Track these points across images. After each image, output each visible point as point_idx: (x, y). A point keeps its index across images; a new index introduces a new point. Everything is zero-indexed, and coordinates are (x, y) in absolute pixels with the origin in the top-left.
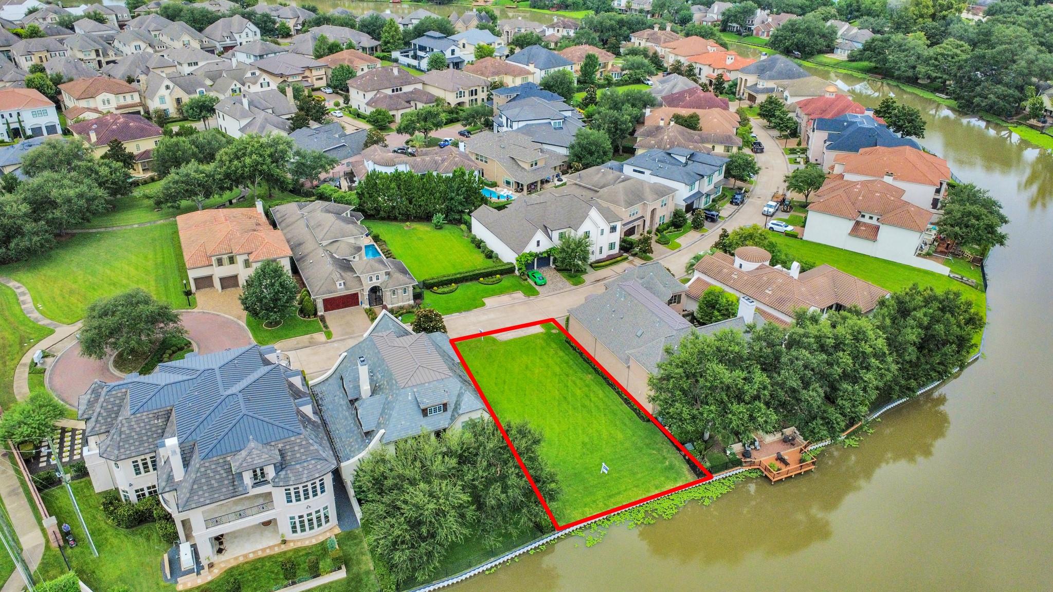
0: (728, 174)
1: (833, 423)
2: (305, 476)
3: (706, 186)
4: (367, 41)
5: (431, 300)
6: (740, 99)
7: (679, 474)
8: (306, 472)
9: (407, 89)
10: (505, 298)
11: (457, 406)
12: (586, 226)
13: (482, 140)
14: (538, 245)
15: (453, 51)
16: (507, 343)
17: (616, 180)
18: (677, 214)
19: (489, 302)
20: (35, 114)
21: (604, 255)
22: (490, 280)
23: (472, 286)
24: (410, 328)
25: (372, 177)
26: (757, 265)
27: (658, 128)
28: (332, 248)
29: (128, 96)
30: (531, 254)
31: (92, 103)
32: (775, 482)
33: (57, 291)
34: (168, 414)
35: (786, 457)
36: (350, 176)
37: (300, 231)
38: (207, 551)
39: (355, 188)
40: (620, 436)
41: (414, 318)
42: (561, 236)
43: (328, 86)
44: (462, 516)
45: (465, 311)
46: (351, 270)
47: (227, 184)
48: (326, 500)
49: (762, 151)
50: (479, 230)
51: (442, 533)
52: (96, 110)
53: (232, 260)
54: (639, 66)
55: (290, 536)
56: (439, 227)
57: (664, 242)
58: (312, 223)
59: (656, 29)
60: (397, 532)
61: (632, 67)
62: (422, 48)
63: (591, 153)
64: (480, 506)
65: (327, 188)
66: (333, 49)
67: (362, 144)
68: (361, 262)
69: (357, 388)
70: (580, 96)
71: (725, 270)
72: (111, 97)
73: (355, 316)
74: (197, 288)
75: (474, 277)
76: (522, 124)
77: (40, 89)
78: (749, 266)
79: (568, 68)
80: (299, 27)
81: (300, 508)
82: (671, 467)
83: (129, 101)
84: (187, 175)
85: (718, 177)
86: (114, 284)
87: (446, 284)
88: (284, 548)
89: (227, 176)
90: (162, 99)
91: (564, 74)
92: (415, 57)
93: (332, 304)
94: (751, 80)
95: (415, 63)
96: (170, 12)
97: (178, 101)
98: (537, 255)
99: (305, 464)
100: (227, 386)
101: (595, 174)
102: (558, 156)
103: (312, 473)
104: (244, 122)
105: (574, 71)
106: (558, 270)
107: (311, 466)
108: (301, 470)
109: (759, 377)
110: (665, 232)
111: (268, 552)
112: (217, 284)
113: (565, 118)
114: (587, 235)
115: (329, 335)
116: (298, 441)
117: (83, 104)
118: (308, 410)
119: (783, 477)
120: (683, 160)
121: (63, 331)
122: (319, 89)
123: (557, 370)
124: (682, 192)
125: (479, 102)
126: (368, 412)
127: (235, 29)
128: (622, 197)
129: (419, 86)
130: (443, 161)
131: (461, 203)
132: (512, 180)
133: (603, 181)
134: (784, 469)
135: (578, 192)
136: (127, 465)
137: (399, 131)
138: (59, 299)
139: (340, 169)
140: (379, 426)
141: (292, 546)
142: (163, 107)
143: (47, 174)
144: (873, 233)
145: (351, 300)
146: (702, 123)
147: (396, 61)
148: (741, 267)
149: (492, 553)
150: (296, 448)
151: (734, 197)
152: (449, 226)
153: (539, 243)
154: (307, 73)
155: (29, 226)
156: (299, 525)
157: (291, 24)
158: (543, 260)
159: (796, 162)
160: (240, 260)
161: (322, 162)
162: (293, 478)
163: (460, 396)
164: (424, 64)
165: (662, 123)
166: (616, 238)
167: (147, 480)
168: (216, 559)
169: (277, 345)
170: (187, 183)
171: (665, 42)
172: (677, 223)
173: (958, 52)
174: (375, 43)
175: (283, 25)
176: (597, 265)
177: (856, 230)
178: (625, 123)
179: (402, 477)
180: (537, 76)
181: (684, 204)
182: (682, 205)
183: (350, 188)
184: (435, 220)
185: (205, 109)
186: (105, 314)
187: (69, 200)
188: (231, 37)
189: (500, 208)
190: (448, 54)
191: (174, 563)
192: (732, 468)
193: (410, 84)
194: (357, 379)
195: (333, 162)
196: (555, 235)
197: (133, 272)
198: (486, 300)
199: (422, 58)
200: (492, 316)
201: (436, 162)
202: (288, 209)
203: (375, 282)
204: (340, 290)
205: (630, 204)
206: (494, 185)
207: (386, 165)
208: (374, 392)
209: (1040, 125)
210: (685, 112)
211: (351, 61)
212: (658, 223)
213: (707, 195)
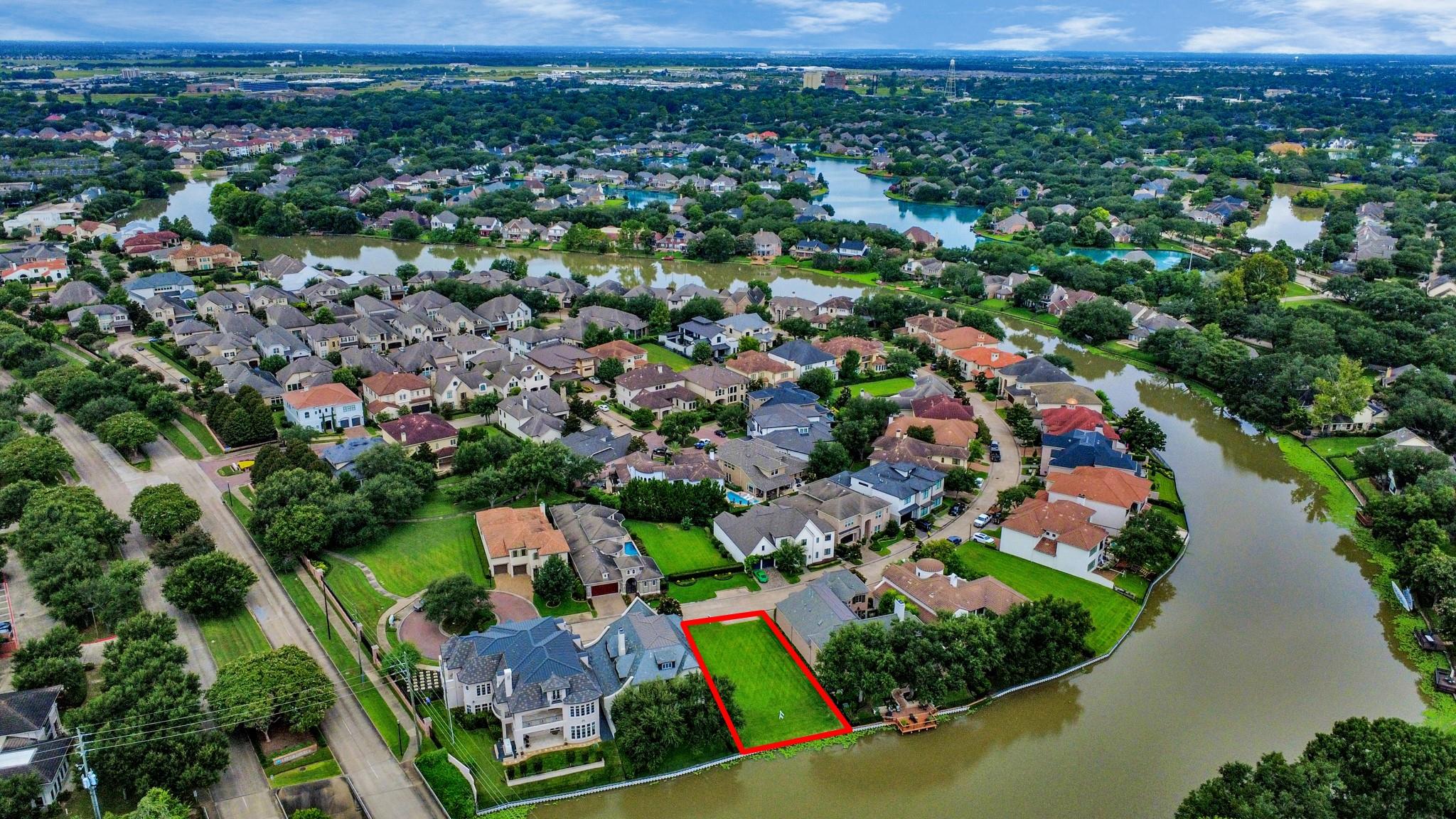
0: (948, 486)
2: (583, 699)
3: (922, 499)
4: (635, 323)
5: (673, 589)
6: (1001, 399)
7: (836, 724)
8: (584, 696)
9: (669, 386)
10: (733, 592)
11: (682, 664)
12: (803, 535)
13: (730, 446)
15: (719, 339)
16: (728, 627)
17: (839, 494)
18: (892, 523)
19: (720, 594)
20: (345, 410)
21: (820, 559)
22: (723, 576)
23: (708, 581)
24: (655, 612)
25: (634, 484)
26: (931, 574)
27: (894, 439)
28: (600, 546)
29: (421, 392)
30: (756, 557)
31: (390, 399)
32: (903, 733)
33: (391, 571)
34: (501, 657)
35: (916, 717)
36: (614, 477)
37: (575, 529)
38: (520, 743)
39: (620, 489)
40: (798, 696)
41: (658, 605)
42: (784, 542)
43: (596, 376)
44: (679, 730)
45: (699, 601)
46: (615, 565)
47: (517, 485)
48: (594, 717)
49: (998, 460)
50: (719, 533)
51: (665, 736)
52: (393, 405)
53: (524, 553)
54: (904, 359)
55: (570, 740)
56: (686, 528)
57: (875, 548)
58: (584, 525)
59: (931, 315)
60: (638, 734)
61: (896, 358)
62: (689, 333)
63: (827, 463)
64: (691, 726)
65: (596, 490)
66: (603, 338)
67: (625, 449)
68: (622, 556)
69: (616, 650)
70: (837, 393)
72: (407, 392)
73: (615, 600)
74: (496, 573)
75: (709, 573)
76: (770, 431)
77: (345, 382)
78: (925, 575)
79: (830, 363)
80: (568, 301)
81: (578, 721)
82: (831, 719)
83: (421, 395)
84: (487, 479)
85: (938, 489)
86: (433, 568)
87: (687, 578)
89: (517, 479)
90: (450, 394)
91: (822, 372)
92: (682, 341)
93: (598, 591)
94: (1011, 380)
95: (681, 348)
96: (445, 288)
97: (463, 395)
98: (762, 557)
99: (584, 692)
100: (536, 642)
101: (824, 486)
102: (800, 463)
103: (588, 698)
104: (523, 422)
105: (832, 367)
106: (780, 570)
107: (587, 693)
109: (889, 655)
110: (878, 541)
111: (557, 749)
112: (510, 570)
113: (811, 426)
114: (804, 543)
115: (595, 614)
116: (579, 678)
117: (384, 399)
118: (585, 660)
119: (911, 731)
120: (905, 475)
121: (402, 602)
122: (586, 379)
123: (763, 649)
124: (898, 505)
125: (739, 400)
126: (623, 667)
127: (508, 307)
128: (839, 509)
129: (682, 384)
130: (694, 469)
131: (706, 508)
132: (754, 487)
133: (828, 493)
134: (912, 724)
135: (806, 501)
136: (473, 689)
137: (659, 433)
138: (394, 577)
139: (605, 472)
140: (630, 674)
141: (571, 747)
142: (449, 401)
143: (382, 476)
144: (1052, 550)
145: (613, 588)
146: (936, 436)
147: (663, 344)
148: (918, 576)
149: (697, 761)
151: (952, 509)
152: (693, 528)
153: (764, 548)
154: (578, 365)
155: (373, 520)
156: (577, 733)
157: (560, 298)
158: (768, 561)
159: (1028, 473)
160: (531, 553)
161: (593, 465)
162: (576, 700)
163: (684, 657)
164: (690, 351)
165: (898, 435)
166: (831, 545)
167: (485, 699)
168: (525, 750)
169: (565, 618)
170: (485, 485)
171: (938, 331)
172: (891, 531)
173: (1236, 354)
174: (644, 324)
175: (552, 299)
176: (813, 568)
177: (1039, 548)
178: (863, 433)
179: (643, 703)
180: (797, 371)
181: (900, 515)
182: (898, 517)
183: (614, 489)
184: (683, 522)
185: (487, 405)
186: (442, 591)
187: (399, 499)
188: (504, 317)
189: (738, 513)
190: (714, 342)
191: (501, 751)
192: (875, 722)
193: (673, 381)
194: (616, 644)
195: (600, 466)
196: (778, 541)
197: (445, 558)
198: (717, 593)
199: (689, 343)
200: (720, 605)
201: (688, 470)
202: (566, 510)
203: (631, 575)
204: (605, 579)
205: (846, 515)
206: (739, 489)
207: (646, 472)
208: (627, 653)
209: (1302, 436)
210: (923, 422)
211: (619, 353)
212: (872, 532)
213: (924, 507)
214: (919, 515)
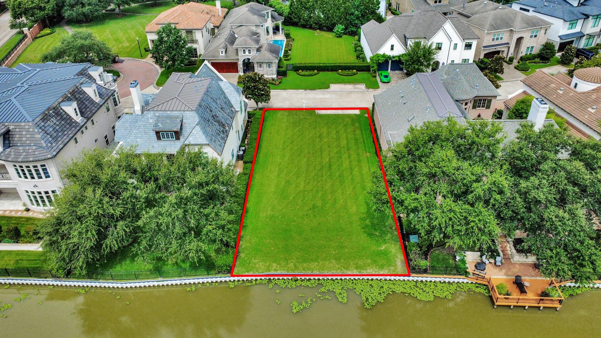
1: (584, 260)
2: (22, 157)
3: (590, 28)
7: (390, 261)
8: (24, 154)
10: (348, 87)
11: (188, 137)
12: (439, 38)
14: (392, 49)
16: (321, 116)
18: (548, 47)
19: (334, 87)
22: (347, 72)
26: (594, 86)
30: (384, 56)
32: (498, 306)
35: (526, 284)
42: (416, 44)
45: (309, 89)
48: (53, 185)
55: (30, 206)
56: (338, 36)
57: (523, 69)
71: (553, 85)
75: (335, 68)
78: (586, 87)
81: (30, 185)
87: (310, 70)
88: (25, 214)
98: (389, 57)
99: (27, 148)
103: (29, 156)
107: (30, 151)
108: (21, 151)
110: (527, 62)
111: (13, 214)
114: (439, 47)
116: (27, 127)
119: (512, 304)
120: (576, 4)
124: (560, 29)
131: (358, 18)
134: (516, 295)
141: (30, 214)
145: (233, 67)
148: (575, 87)
150: (24, 133)
152: (347, 37)
153: (393, 47)
156: (33, 199)
158: (396, 62)
162: (12, 156)
163: (194, 129)
166: (471, 55)
172: (545, 56)
181: (558, 40)
182: (557, 42)
184: (336, 29)
192: (454, 274)
196: (410, 42)
198: (332, 86)
203: (247, 55)
204: (221, 56)
205: (494, 27)
212: (523, 51)
213: (591, 36)
214: (582, 44)
